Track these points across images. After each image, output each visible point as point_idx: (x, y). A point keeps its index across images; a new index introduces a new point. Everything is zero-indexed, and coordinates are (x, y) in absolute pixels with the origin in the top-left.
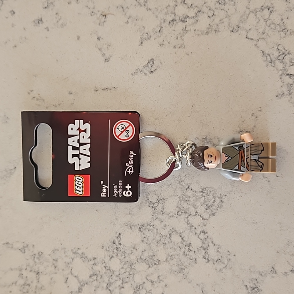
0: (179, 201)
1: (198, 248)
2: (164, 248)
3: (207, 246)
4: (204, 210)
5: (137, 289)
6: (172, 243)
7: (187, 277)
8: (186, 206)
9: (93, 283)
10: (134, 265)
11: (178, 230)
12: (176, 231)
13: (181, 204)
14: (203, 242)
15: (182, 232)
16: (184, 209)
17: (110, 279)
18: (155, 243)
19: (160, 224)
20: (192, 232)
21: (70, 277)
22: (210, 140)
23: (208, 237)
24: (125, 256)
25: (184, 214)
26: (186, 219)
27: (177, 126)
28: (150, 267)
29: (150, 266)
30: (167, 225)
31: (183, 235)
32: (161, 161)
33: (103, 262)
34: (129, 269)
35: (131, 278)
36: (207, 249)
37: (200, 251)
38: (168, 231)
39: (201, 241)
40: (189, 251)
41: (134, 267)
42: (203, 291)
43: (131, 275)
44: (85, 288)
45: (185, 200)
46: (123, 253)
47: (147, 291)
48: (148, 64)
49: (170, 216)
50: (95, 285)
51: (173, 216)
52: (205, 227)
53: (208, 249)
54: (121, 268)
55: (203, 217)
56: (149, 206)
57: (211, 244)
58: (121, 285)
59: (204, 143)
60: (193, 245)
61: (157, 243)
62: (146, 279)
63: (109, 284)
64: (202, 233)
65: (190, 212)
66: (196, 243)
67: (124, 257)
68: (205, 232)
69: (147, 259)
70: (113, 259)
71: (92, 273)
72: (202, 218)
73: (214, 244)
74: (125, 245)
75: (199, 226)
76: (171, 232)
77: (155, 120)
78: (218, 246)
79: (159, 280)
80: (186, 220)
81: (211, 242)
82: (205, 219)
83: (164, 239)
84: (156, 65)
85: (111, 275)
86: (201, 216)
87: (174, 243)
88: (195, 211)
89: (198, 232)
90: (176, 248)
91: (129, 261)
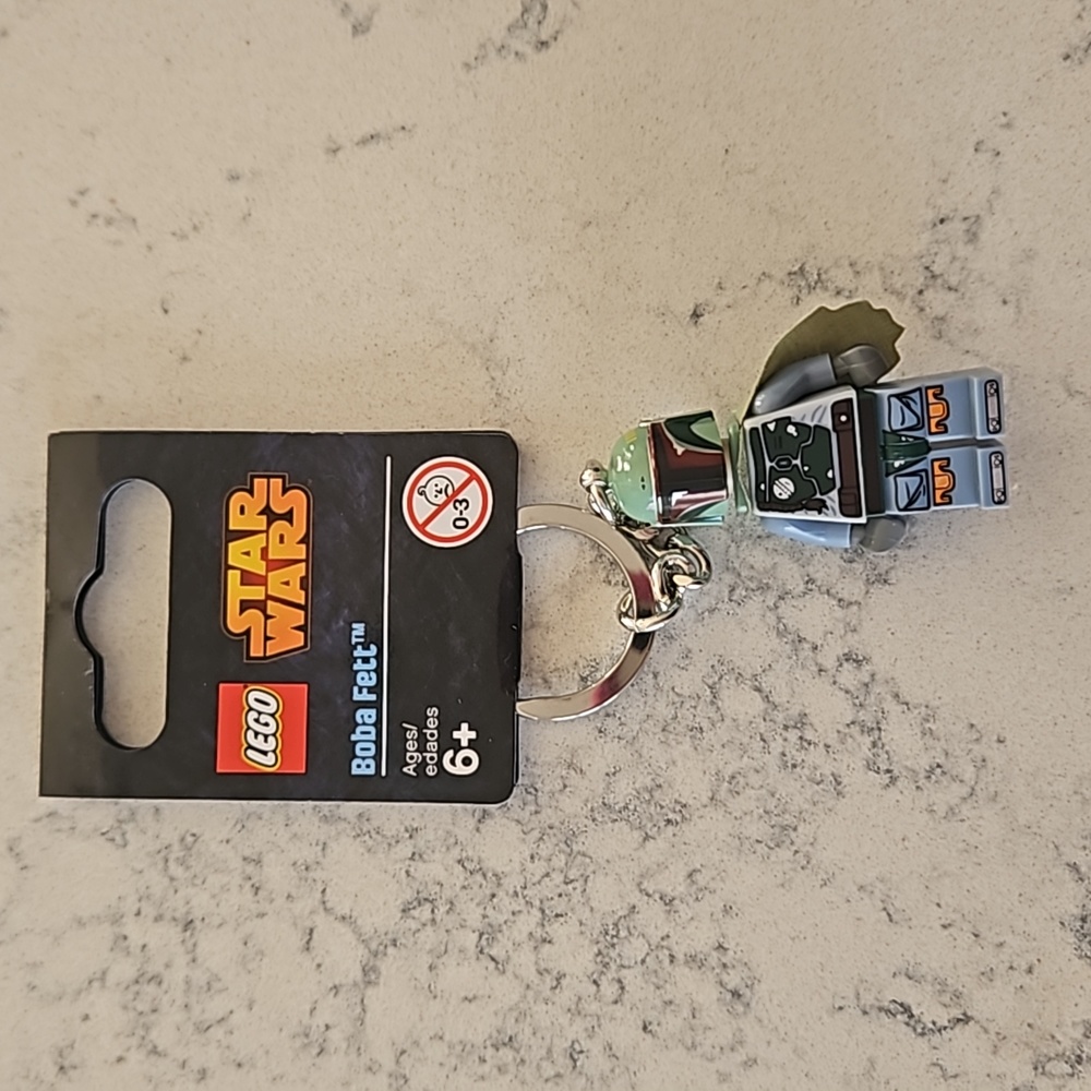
0: (729, 542)
1: (841, 729)
2: (696, 749)
3: (876, 717)
4: (839, 566)
5: (608, 938)
6: (728, 721)
7: (814, 862)
8: (764, 562)
9: (421, 936)
10: (581, 839)
11: (742, 664)
12: (737, 671)
13: (738, 557)
14: (857, 701)
15: (760, 670)
16: (753, 573)
17: (490, 911)
18: (655, 734)
19: (663, 649)
20: (803, 667)
21: (321, 922)
22: (819, 275)
23: (873, 675)
24: (537, 804)
25: (757, 593)
26: (769, 614)
27: (674, 240)
28: (647, 838)
29: (650, 833)
30: (695, 649)
31: (767, 682)
32: (631, 392)
33: (452, 840)
34: (563, 857)
35: (577, 897)
36: (879, 729)
37: (850, 740)
38: (701, 675)
39: (848, 696)
40: (802, 747)
41: (583, 849)
42: (891, 912)
43: (572, 881)
44: (389, 966)
45: (755, 536)
46: (530, 793)
47: (650, 945)
48: (522, 15)
49: (700, 611)
50: (428, 947)
51: (712, 611)
52: (856, 637)
53: (883, 728)
54: (529, 859)
55: (840, 596)
56: (610, 582)
57: (891, 706)
58: (539, 933)
59: (795, 289)
60: (815, 721)
61: (664, 730)
62: (641, 891)
63: (488, 934)
64: (845, 665)
65: (780, 582)
66: (828, 708)
67: (533, 808)
68: (861, 658)
69: (631, 807)
70: (488, 821)
71: (409, 895)
72: (835, 602)
73: (907, 704)
74: (533, 760)
75: (829, 635)
76: (716, 679)
77: (584, 228)
78: (923, 709)
79: (695, 887)
80: (771, 618)
81: (889, 698)
82: (851, 603)
83: (692, 710)
84: (556, 14)
85: (488, 892)
86: (833, 591)
87: (734, 720)
88: (802, 577)
89: (829, 662)
90: (746, 740)
91: (557, 824)
